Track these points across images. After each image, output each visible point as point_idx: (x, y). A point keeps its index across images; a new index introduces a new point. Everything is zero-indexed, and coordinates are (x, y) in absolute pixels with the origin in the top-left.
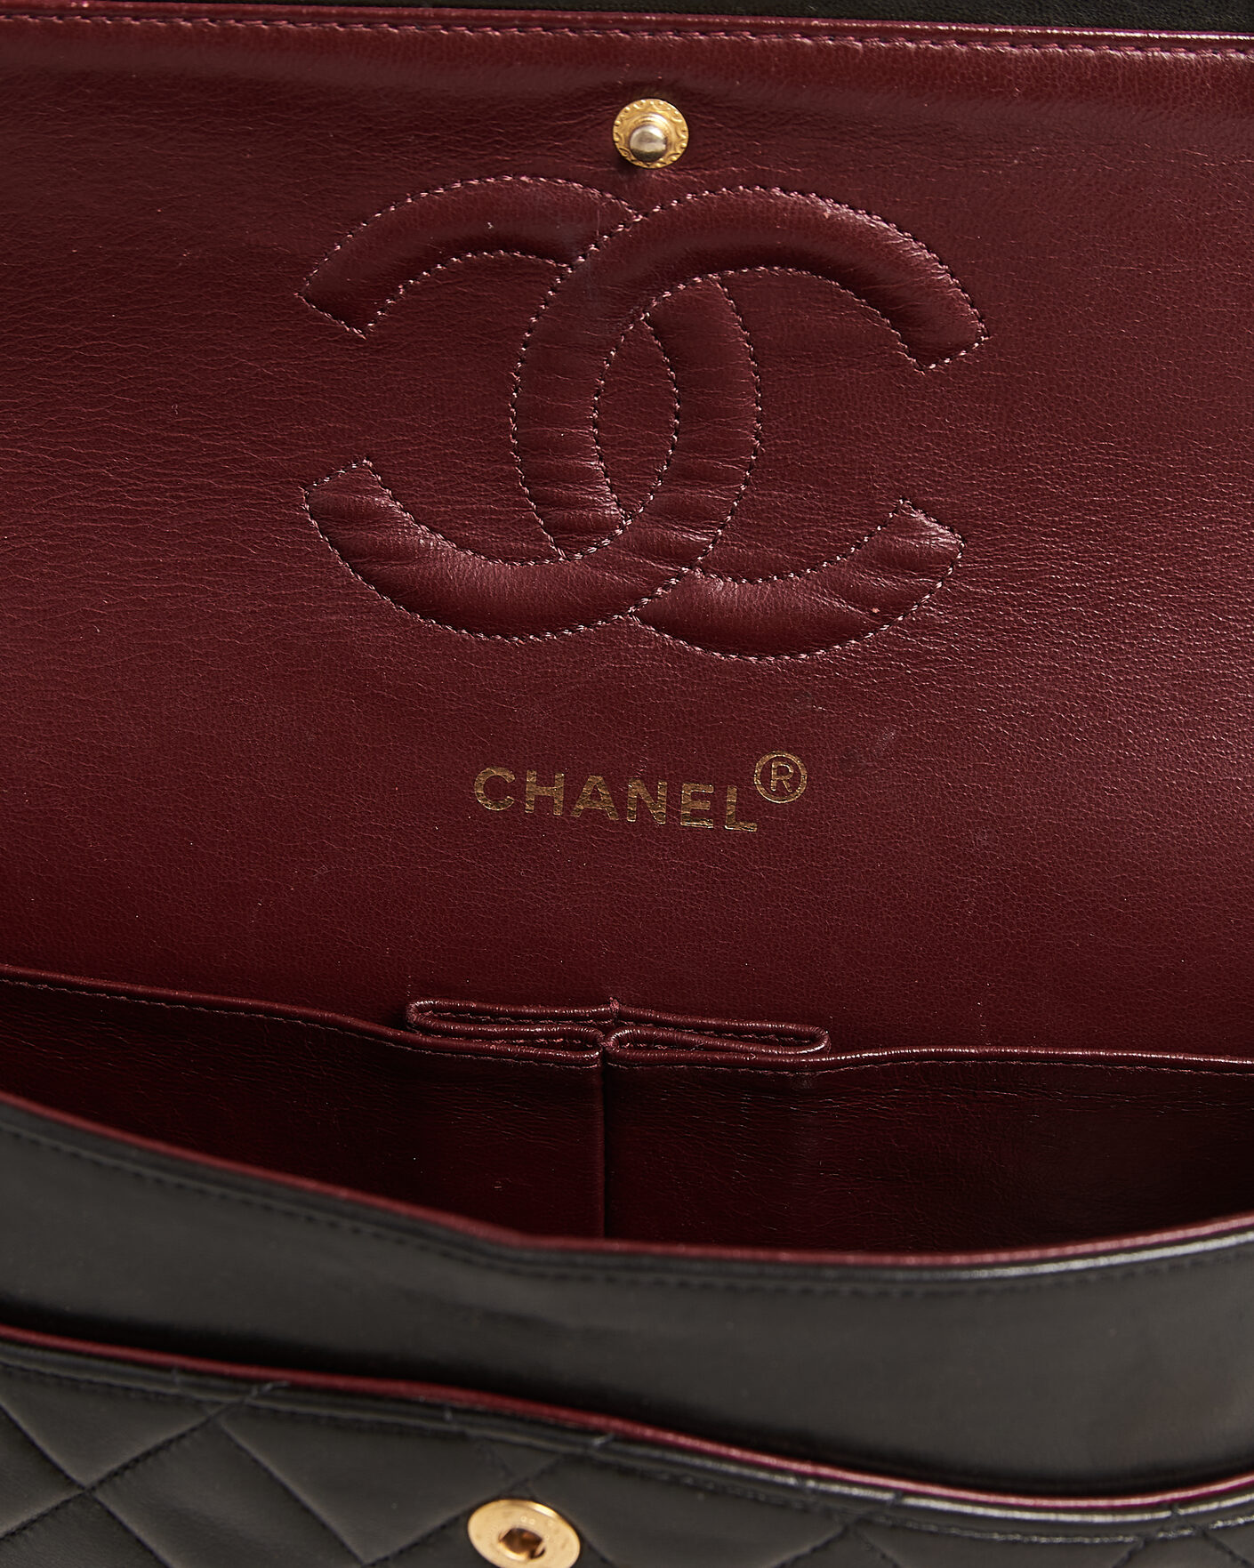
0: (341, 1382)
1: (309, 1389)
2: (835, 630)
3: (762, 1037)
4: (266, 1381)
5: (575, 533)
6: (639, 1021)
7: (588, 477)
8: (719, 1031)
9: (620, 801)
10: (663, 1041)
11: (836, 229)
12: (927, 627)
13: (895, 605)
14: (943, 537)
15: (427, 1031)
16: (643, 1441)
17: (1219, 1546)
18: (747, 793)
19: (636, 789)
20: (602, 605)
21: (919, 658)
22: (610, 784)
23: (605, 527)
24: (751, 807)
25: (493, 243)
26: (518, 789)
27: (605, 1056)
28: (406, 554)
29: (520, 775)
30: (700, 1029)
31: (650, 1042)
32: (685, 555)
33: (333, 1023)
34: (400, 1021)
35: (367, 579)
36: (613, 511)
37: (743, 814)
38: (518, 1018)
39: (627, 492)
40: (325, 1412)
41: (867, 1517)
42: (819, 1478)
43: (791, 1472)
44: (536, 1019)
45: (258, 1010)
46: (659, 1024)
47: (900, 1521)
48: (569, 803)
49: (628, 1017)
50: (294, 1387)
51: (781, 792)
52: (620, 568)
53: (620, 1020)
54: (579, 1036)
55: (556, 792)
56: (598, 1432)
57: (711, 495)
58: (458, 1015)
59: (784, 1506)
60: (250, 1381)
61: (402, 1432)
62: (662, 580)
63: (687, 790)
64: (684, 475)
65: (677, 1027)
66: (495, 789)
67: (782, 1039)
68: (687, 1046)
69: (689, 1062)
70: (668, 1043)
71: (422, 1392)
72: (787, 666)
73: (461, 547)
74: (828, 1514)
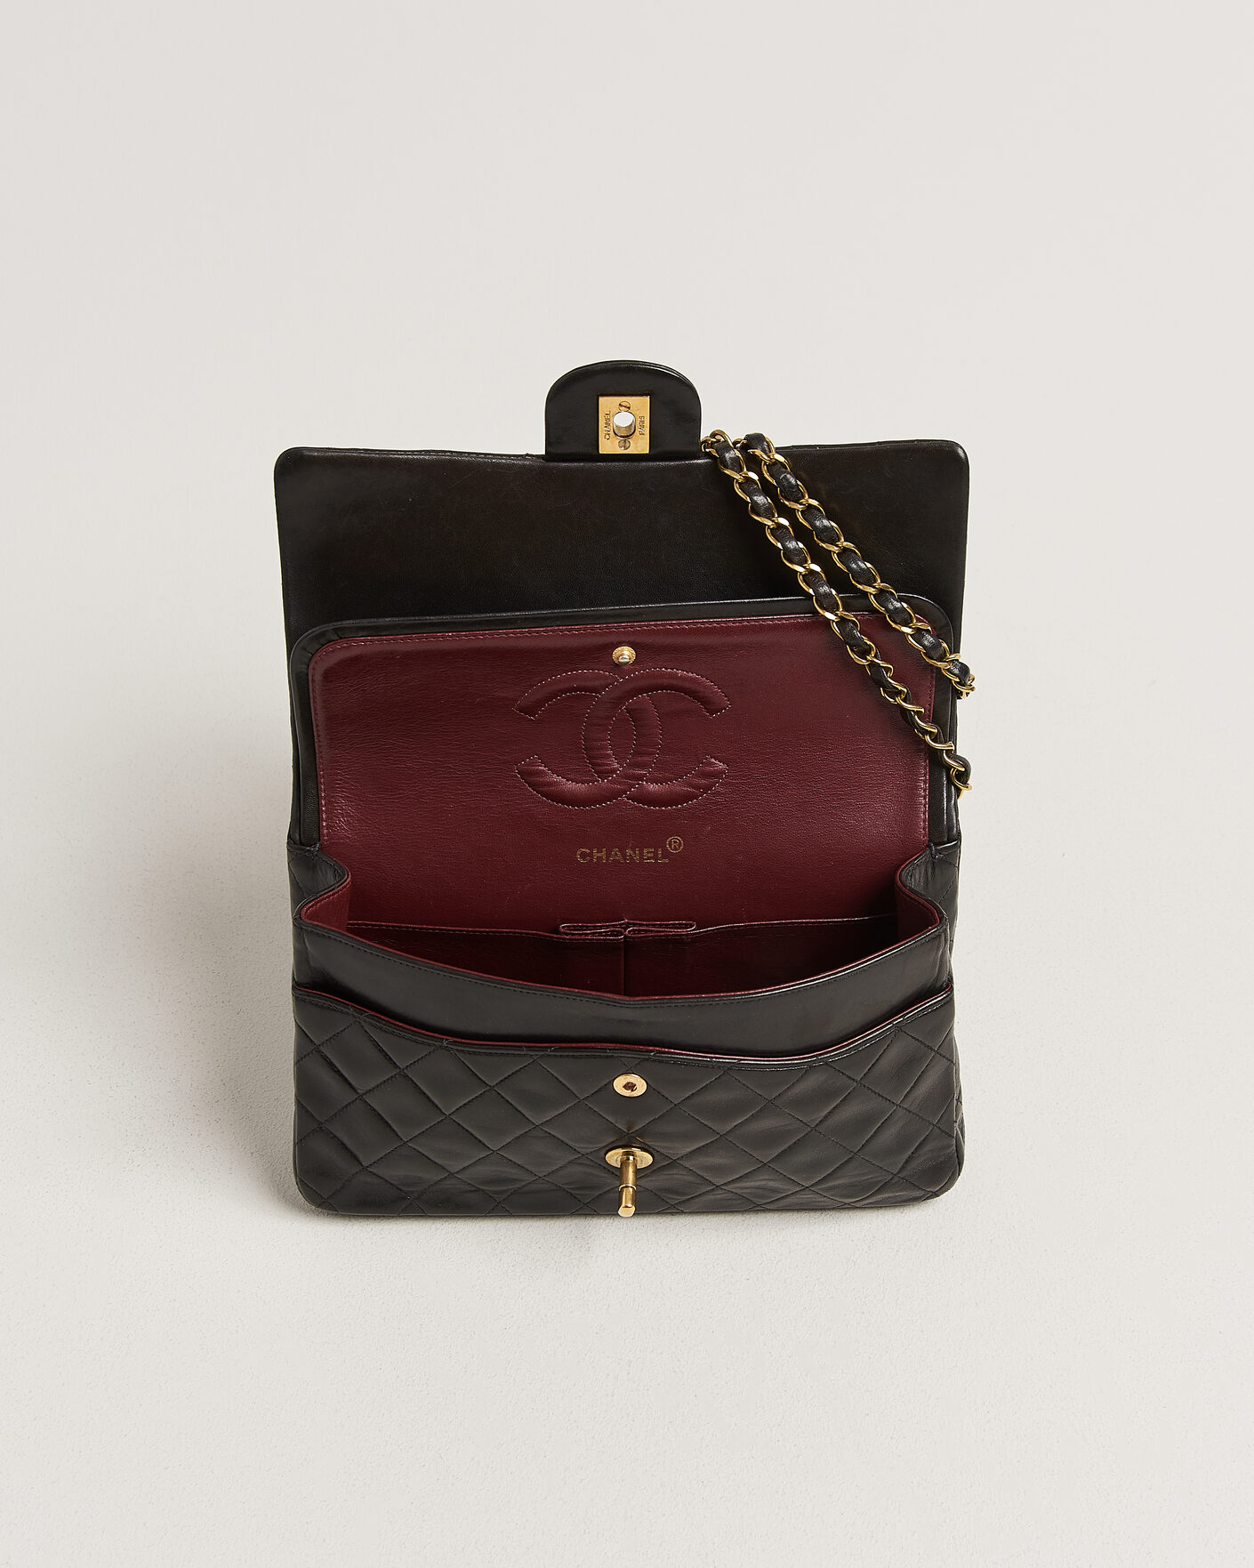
0: (574, 1045)
1: (565, 1048)
2: (688, 797)
3: (674, 926)
4: (552, 1047)
5: (604, 774)
6: (634, 925)
7: (608, 756)
8: (660, 926)
9: (624, 856)
10: (643, 930)
11: (683, 678)
12: (718, 793)
13: (707, 788)
14: (721, 766)
15: (567, 934)
16: (665, 1053)
17: (831, 1066)
18: (664, 850)
19: (629, 852)
20: (615, 795)
21: (716, 803)
22: (620, 851)
23: (614, 771)
24: (666, 854)
25: (575, 690)
26: (591, 855)
27: (625, 936)
28: (551, 784)
29: (591, 850)
30: (654, 926)
31: (639, 931)
32: (640, 778)
33: (536, 934)
34: (556, 931)
35: (538, 792)
36: (616, 766)
37: (664, 857)
38: (595, 927)
39: (620, 760)
40: (571, 1054)
41: (730, 1068)
42: (716, 1058)
43: (708, 1057)
44: (601, 927)
45: (510, 932)
46: (641, 925)
47: (740, 1068)
48: (608, 858)
49: (631, 924)
50: (561, 1048)
51: (675, 849)
52: (620, 784)
53: (628, 925)
54: (615, 931)
55: (603, 854)
56: (652, 1051)
57: (646, 759)
58: (575, 928)
59: (707, 1066)
60: (546, 1047)
61: (595, 1057)
62: (633, 786)
63: (645, 851)
64: (637, 753)
65: (647, 925)
66: (583, 855)
67: (681, 926)
68: (652, 931)
69: (653, 936)
70: (646, 931)
71: (599, 1045)
72: (674, 809)
73: (567, 780)
74: (719, 1067)
